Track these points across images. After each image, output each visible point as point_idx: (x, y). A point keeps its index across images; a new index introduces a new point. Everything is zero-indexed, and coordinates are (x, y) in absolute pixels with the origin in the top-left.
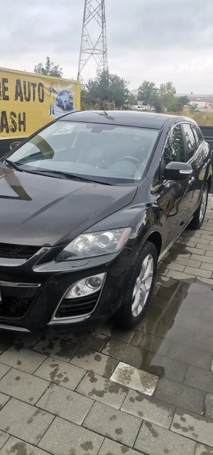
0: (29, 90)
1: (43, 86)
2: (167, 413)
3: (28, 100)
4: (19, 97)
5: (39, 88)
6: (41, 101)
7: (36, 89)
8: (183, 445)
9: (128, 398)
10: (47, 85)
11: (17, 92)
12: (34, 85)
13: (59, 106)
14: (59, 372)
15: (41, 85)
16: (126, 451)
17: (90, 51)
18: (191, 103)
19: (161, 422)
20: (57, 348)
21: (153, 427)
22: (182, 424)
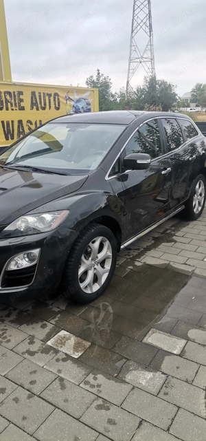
0: (45, 100)
1: (58, 95)
2: (84, 372)
3: (44, 109)
4: (35, 107)
5: (55, 98)
6: (58, 109)
7: (52, 98)
8: (83, 397)
9: (55, 358)
10: (62, 95)
11: (32, 102)
12: (50, 95)
14: (5, 335)
15: (56, 94)
16: (31, 397)
17: (138, 60)
19: (73, 379)
20: (13, 317)
21: (65, 382)
22: (92, 382)
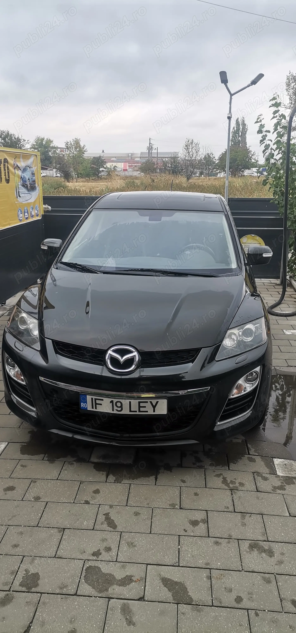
1: (7, 162)
5: (4, 165)
6: (8, 181)
7: (2, 167)
10: (11, 161)
13: (23, 186)
15: (5, 161)
18: (108, 165)
